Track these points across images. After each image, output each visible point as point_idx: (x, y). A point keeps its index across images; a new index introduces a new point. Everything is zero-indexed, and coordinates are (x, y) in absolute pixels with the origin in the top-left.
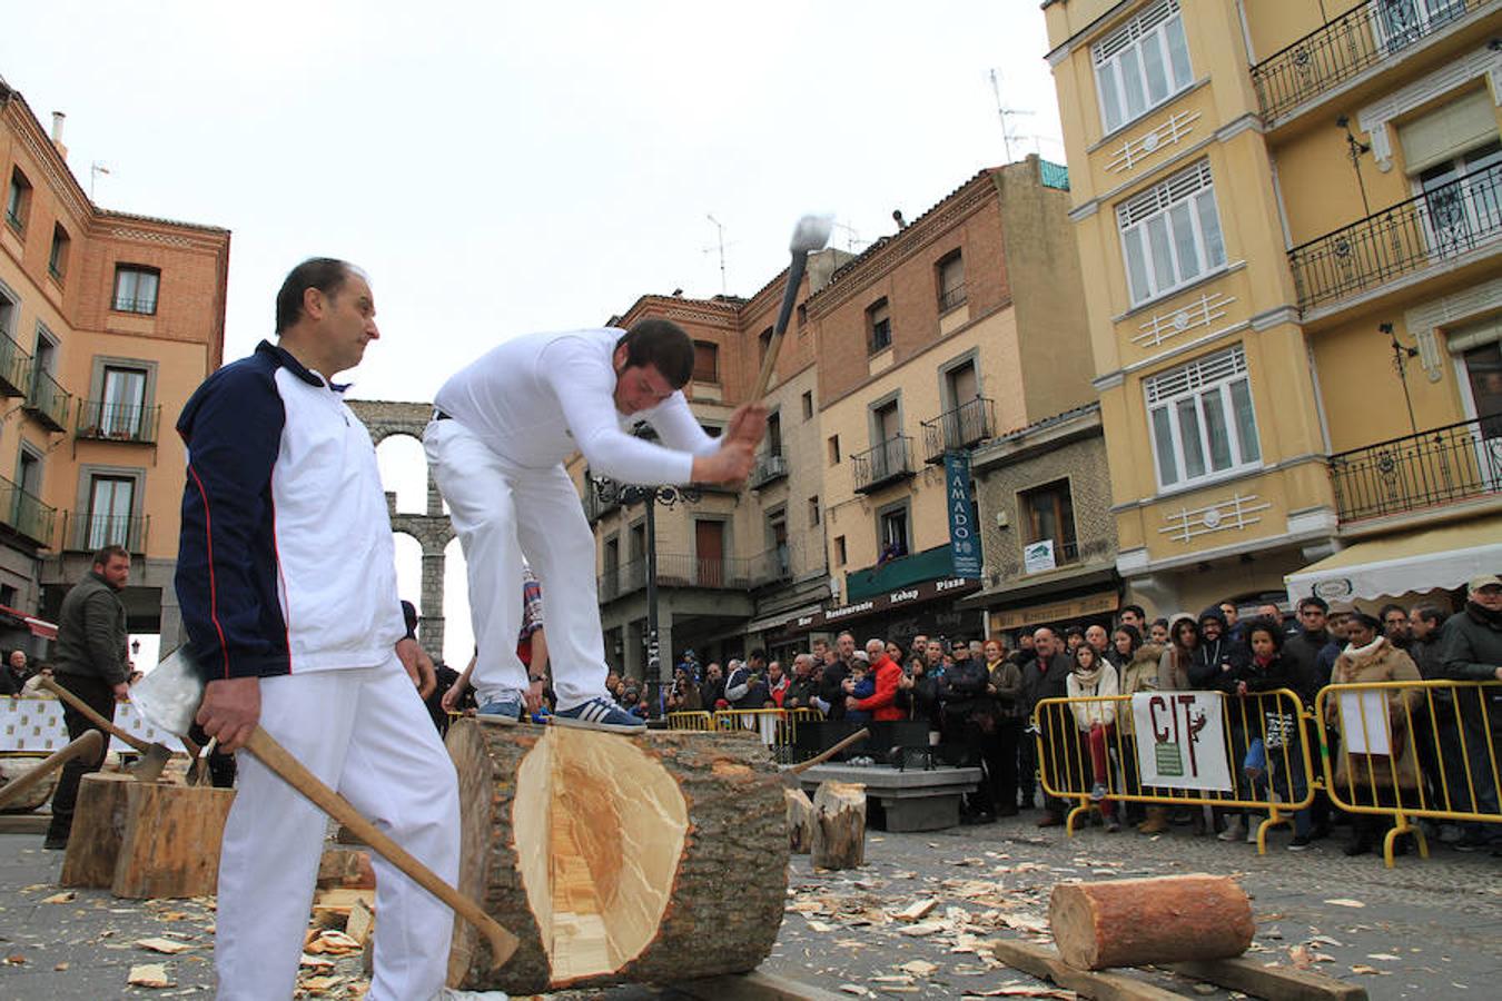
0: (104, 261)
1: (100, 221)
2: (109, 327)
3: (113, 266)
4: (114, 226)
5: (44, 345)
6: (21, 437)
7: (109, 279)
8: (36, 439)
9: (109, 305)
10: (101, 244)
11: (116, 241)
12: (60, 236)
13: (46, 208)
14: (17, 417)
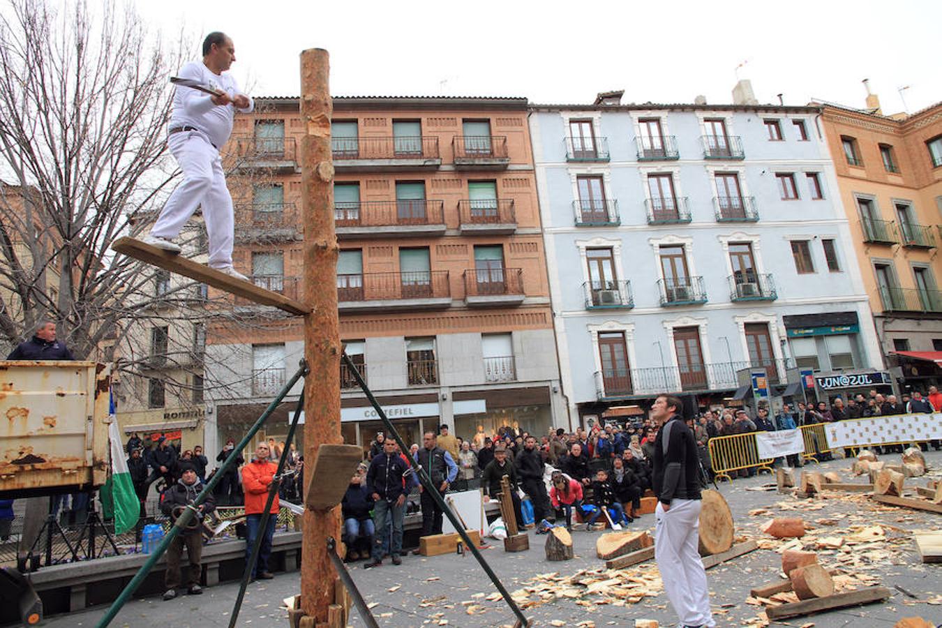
0: (917, 144)
1: (904, 126)
2: (936, 178)
3: (924, 145)
4: (914, 124)
5: (902, 208)
6: (909, 262)
7: (925, 152)
8: (919, 259)
9: (931, 167)
10: (912, 137)
11: (919, 130)
12: (884, 148)
13: (868, 141)
14: (901, 252)
